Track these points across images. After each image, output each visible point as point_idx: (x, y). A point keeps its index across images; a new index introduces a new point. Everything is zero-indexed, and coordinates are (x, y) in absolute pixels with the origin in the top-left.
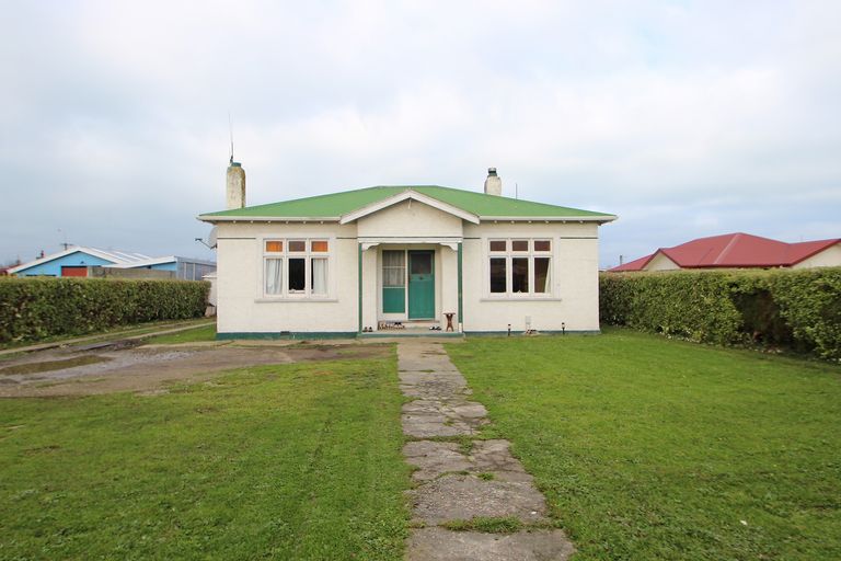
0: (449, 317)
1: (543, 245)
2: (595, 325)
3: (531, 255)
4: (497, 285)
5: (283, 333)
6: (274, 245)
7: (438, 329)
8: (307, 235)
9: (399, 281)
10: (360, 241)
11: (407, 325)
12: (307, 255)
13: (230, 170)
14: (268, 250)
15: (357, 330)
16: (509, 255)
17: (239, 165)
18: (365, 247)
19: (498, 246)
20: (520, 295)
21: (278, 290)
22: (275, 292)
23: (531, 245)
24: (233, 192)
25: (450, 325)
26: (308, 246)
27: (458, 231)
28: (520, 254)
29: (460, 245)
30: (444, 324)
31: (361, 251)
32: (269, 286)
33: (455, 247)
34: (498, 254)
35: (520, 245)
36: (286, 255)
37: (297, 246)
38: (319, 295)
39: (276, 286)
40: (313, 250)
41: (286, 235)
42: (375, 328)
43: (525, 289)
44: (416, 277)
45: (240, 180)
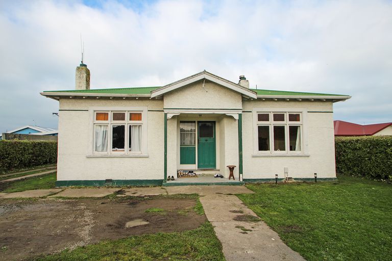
0: (232, 169)
1: (294, 117)
2: (333, 174)
3: (287, 124)
4: (263, 145)
5: (108, 181)
6: (102, 116)
7: (222, 177)
8: (127, 108)
9: (191, 142)
10: (166, 111)
11: (197, 173)
12: (126, 122)
13: (78, 68)
14: (97, 119)
15: (163, 178)
16: (271, 124)
17: (85, 66)
18: (169, 116)
19: (263, 117)
20: (279, 152)
21: (105, 149)
22: (103, 150)
23: (287, 117)
24: (80, 83)
25: (232, 175)
26: (127, 116)
27: (239, 105)
28: (279, 123)
29: (240, 115)
30: (227, 174)
31: (166, 120)
32: (98, 145)
33: (236, 117)
34: (264, 123)
35: (279, 117)
36: (111, 123)
37: (119, 116)
38: (135, 152)
39: (103, 145)
40: (130, 119)
41: (111, 108)
42: (176, 177)
43: (283, 149)
44: (203, 139)
45: (85, 75)
